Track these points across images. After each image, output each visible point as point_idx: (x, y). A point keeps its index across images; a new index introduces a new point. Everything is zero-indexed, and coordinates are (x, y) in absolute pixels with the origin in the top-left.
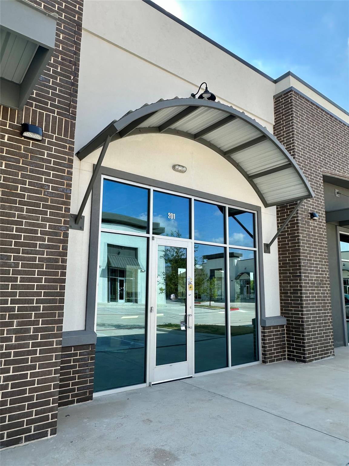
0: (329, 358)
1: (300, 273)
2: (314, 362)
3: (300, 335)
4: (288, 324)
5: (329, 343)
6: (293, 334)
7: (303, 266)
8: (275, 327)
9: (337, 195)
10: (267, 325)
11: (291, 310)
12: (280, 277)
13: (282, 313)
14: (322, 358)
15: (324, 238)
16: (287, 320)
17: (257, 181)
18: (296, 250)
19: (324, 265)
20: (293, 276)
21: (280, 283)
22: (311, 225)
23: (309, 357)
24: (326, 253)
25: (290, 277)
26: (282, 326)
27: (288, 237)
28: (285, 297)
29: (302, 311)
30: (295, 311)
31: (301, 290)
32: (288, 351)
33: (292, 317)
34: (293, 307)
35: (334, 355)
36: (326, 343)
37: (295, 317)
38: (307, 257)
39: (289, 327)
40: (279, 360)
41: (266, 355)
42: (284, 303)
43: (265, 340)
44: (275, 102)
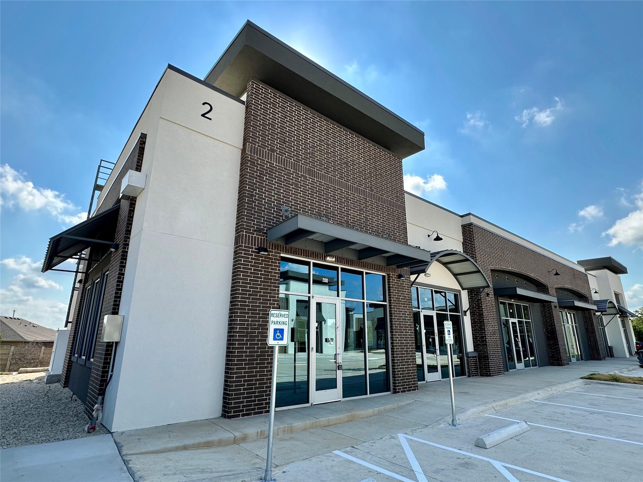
0: (501, 375)
1: (484, 327)
2: (495, 376)
3: (486, 362)
4: (478, 355)
5: (501, 367)
6: (482, 361)
7: (485, 323)
8: (473, 357)
9: (497, 278)
10: (469, 356)
11: (481, 348)
12: (472, 329)
13: (474, 350)
14: (498, 375)
15: (494, 306)
16: (478, 354)
17: (458, 277)
18: (481, 315)
19: (495, 322)
20: (480, 329)
21: (473, 333)
22: (487, 300)
23: (492, 374)
24: (495, 315)
25: (478, 329)
26: (476, 357)
27: (476, 307)
28: (476, 340)
29: (487, 348)
30: (482, 348)
31: (485, 336)
32: (480, 371)
33: (481, 352)
34: (481, 346)
35: (504, 374)
36: (500, 367)
37: (483, 352)
38: (487, 318)
39: (480, 357)
40: (476, 376)
41: (470, 372)
42: (476, 344)
43: (469, 364)
44: (462, 229)
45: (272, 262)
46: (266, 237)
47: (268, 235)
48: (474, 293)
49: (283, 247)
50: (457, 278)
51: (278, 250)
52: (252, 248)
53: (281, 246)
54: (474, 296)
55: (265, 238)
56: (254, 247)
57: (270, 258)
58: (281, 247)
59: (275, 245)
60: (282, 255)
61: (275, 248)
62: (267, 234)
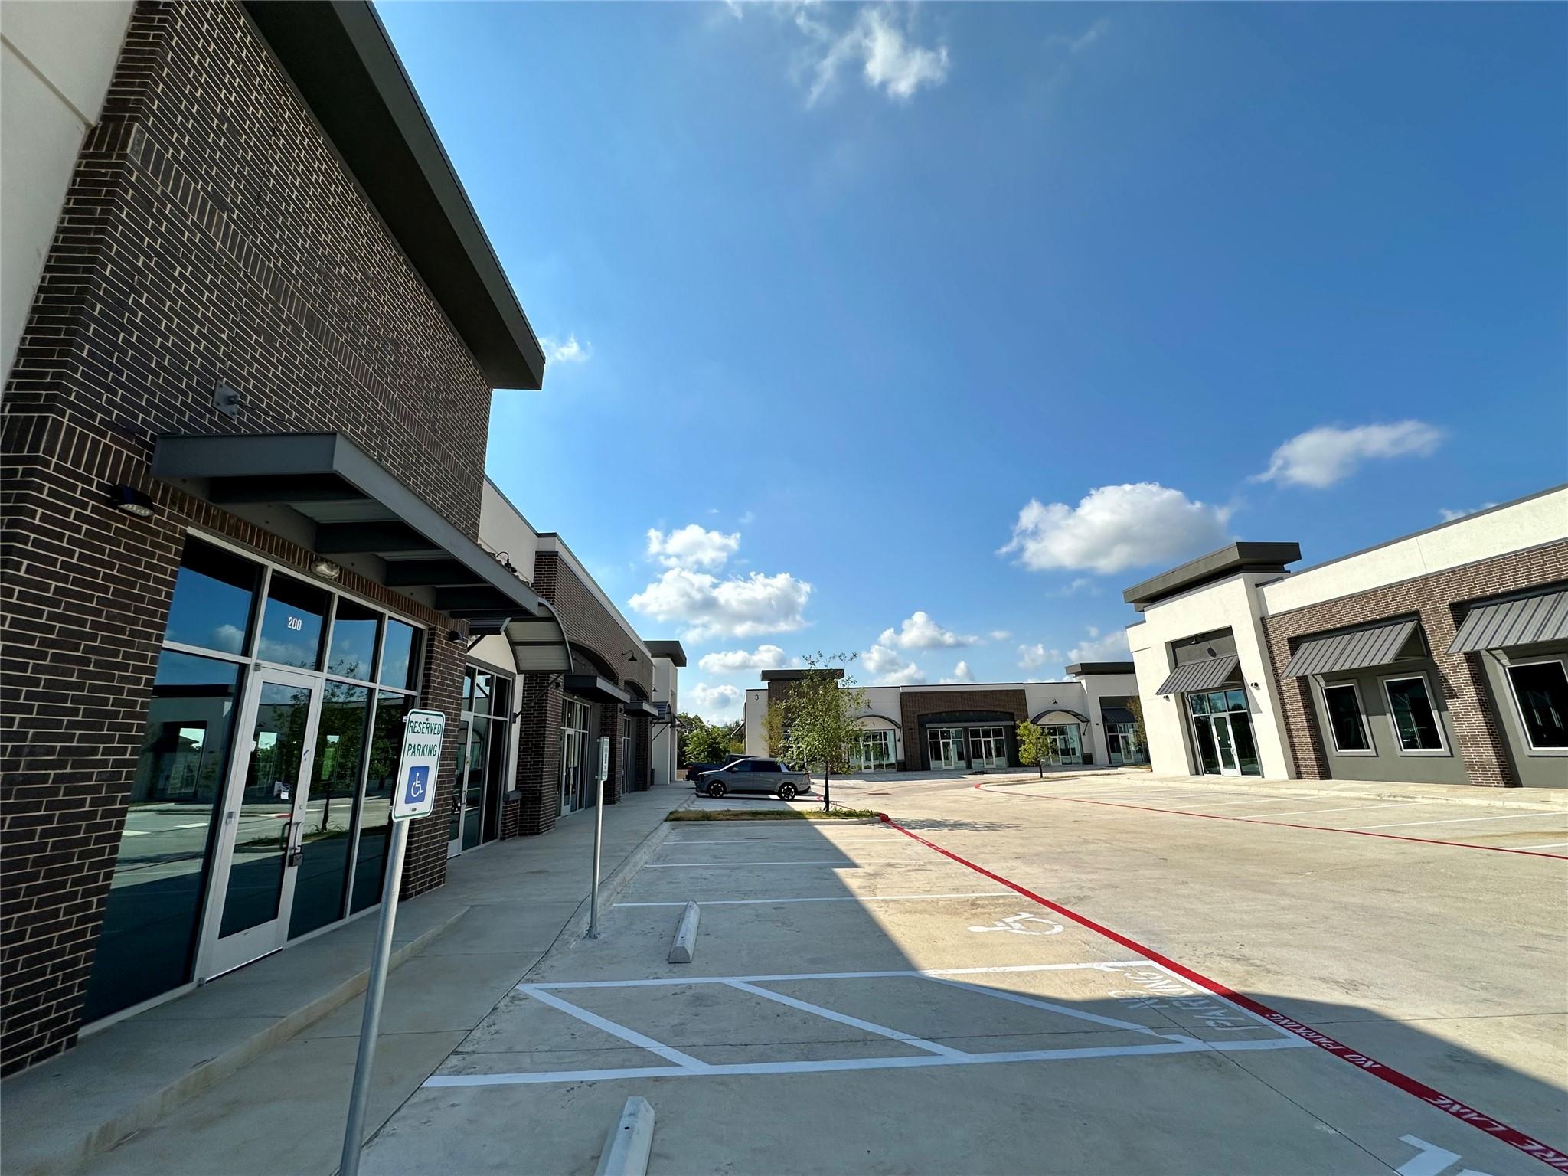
0: (552, 830)
1: (544, 744)
2: (545, 833)
3: (535, 808)
4: (523, 798)
6: (528, 809)
8: (513, 801)
10: (508, 800)
11: (529, 783)
13: (519, 787)
15: (561, 707)
16: (523, 794)
17: (519, 648)
18: (542, 722)
21: (519, 756)
22: (555, 695)
26: (517, 801)
27: (534, 707)
30: (533, 783)
32: (520, 826)
34: (531, 780)
35: (555, 826)
38: (550, 728)
39: (524, 801)
40: (513, 836)
41: (506, 830)
42: (521, 776)
43: (506, 815)
44: (536, 559)
45: (154, 545)
46: (149, 458)
47: (156, 455)
48: (536, 680)
49: (200, 507)
50: (515, 650)
51: (181, 510)
52: (90, 482)
53: (192, 499)
54: (536, 687)
55: (143, 462)
56: (97, 479)
57: (150, 531)
58: (191, 504)
59: (175, 491)
60: (191, 531)
61: (173, 503)
62: (152, 452)
